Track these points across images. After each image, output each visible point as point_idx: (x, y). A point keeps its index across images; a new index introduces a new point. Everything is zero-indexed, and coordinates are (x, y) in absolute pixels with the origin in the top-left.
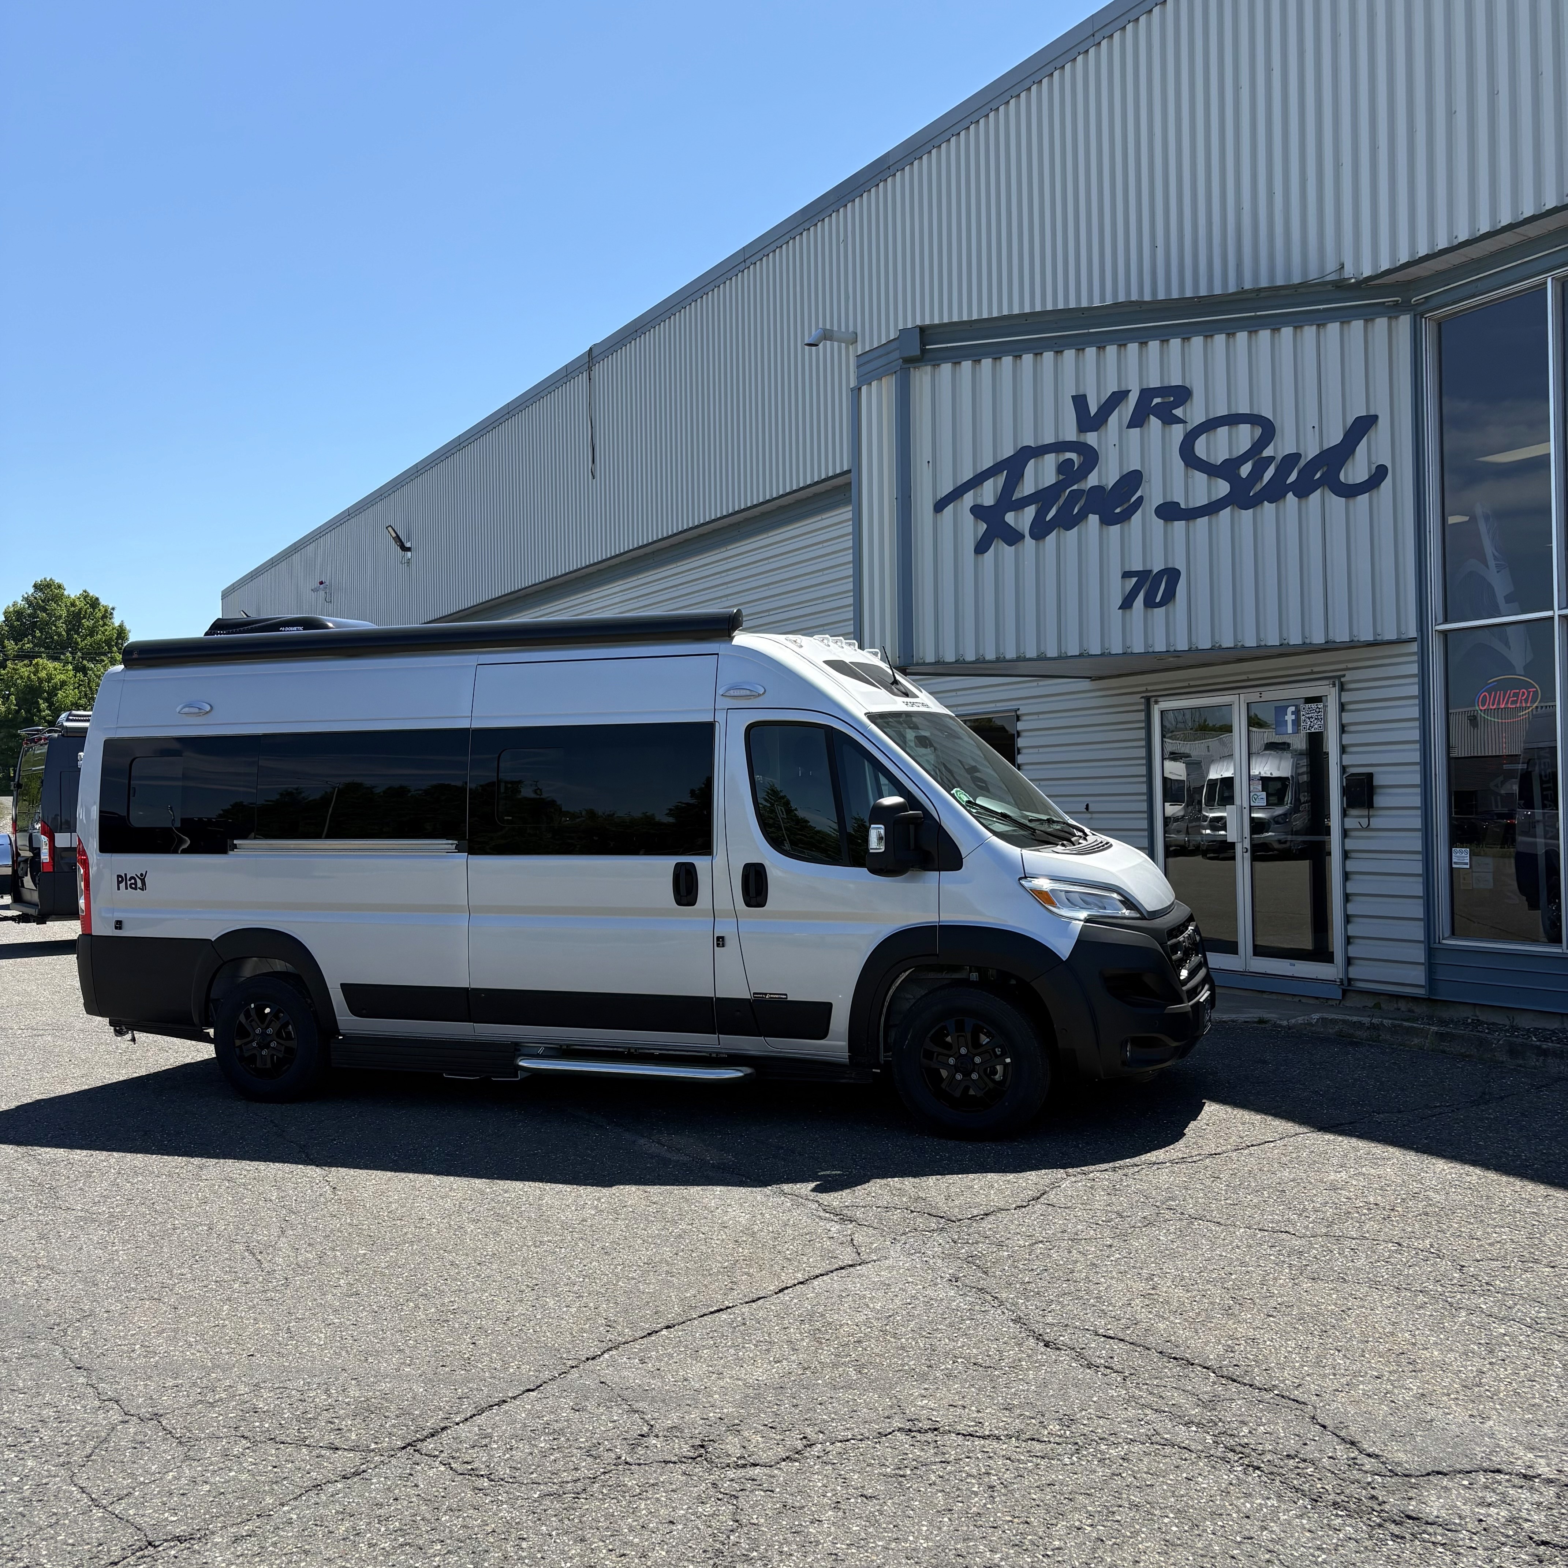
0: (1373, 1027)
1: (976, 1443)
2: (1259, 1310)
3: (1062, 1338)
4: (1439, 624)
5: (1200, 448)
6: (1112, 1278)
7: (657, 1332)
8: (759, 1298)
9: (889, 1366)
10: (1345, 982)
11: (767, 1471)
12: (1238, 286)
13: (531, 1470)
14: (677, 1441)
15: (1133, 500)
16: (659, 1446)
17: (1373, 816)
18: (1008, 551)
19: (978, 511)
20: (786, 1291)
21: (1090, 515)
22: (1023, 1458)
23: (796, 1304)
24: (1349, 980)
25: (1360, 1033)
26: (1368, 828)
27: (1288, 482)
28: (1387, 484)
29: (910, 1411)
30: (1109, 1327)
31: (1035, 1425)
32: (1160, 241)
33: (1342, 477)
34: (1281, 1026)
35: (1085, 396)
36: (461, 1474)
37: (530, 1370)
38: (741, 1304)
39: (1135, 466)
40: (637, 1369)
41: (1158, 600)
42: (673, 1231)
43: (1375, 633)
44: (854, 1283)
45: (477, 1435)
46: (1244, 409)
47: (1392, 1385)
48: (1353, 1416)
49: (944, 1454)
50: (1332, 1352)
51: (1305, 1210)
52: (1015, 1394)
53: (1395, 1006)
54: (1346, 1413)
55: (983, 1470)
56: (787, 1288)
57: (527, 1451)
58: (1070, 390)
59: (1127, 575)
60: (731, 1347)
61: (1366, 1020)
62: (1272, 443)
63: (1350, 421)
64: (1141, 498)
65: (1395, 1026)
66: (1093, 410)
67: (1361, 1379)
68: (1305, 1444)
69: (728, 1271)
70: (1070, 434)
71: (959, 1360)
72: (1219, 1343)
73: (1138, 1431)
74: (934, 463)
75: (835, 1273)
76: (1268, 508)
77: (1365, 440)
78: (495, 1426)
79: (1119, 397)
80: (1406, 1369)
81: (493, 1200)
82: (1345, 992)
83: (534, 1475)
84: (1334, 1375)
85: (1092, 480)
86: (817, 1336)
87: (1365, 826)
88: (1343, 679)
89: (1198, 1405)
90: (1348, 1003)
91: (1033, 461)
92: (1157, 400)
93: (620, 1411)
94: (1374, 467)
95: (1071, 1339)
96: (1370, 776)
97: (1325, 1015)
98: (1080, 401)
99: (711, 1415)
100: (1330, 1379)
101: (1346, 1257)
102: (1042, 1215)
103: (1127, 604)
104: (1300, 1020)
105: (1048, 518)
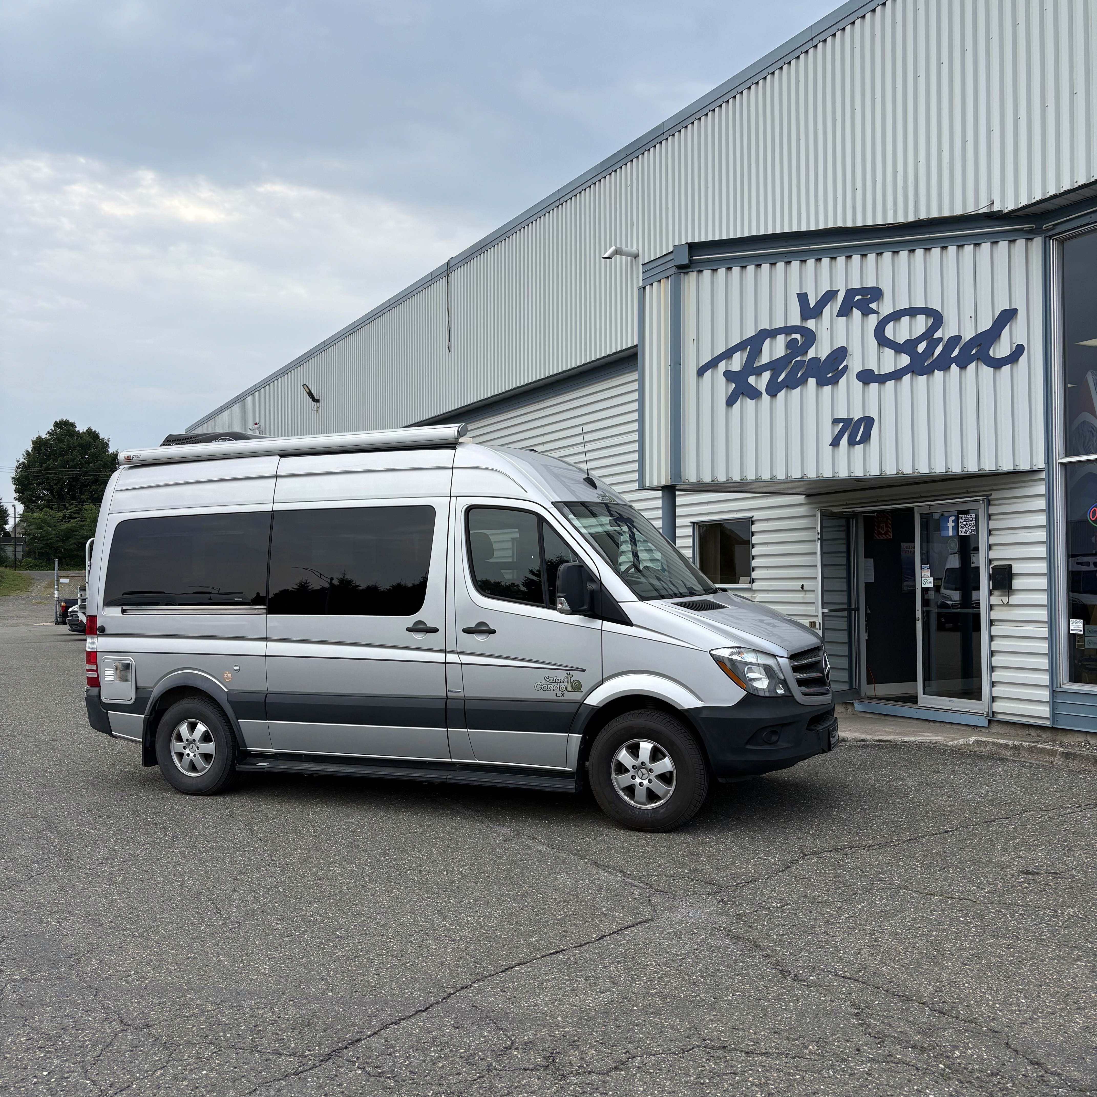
0: (1016, 748)
1: (756, 1059)
2: (957, 960)
3: (811, 978)
4: (1061, 459)
5: (889, 332)
6: (844, 932)
7: (512, 968)
8: (585, 944)
9: (685, 996)
10: (991, 715)
11: (601, 1077)
12: (915, 216)
13: (425, 1074)
14: (532, 1053)
15: (840, 368)
16: (519, 1056)
17: (1012, 595)
18: (750, 404)
19: (729, 375)
20: (605, 939)
21: (810, 379)
22: (792, 1071)
23: (613, 948)
24: (993, 713)
25: (1005, 752)
26: (1008, 605)
27: (952, 356)
28: (1023, 359)
29: (704, 1032)
30: (846, 969)
31: (799, 1045)
32: (859, 185)
33: (991, 353)
34: (946, 745)
35: (806, 294)
36: (373, 1076)
37: (420, 996)
38: (572, 948)
39: (842, 344)
40: (499, 996)
41: (858, 439)
42: (518, 892)
43: (1014, 465)
44: (654, 933)
45: (384, 1045)
46: (921, 304)
47: (1064, 1019)
48: (1037, 1043)
49: (731, 1066)
50: (1015, 993)
51: (981, 883)
52: (781, 1021)
53: (1027, 732)
54: (1032, 1041)
55: (763, 1081)
56: (605, 936)
57: (421, 1058)
58: (795, 290)
59: (836, 421)
60: (567, 980)
61: (1010, 742)
62: (941, 329)
63: (997, 314)
64: (846, 367)
65: (1031, 747)
66: (812, 304)
67: (1040, 1015)
68: (1004, 1065)
69: (561, 923)
70: (795, 320)
71: (737, 994)
72: (930, 985)
73: (876, 1052)
74: (697, 340)
75: (639, 926)
76: (938, 374)
77: (1008, 327)
78: (396, 1039)
79: (830, 295)
80: (1073, 1007)
81: (386, 866)
82: (990, 721)
83: (428, 1078)
84: (1019, 1011)
85: (811, 353)
86: (631, 973)
87: (1006, 602)
88: (990, 498)
89: (919, 1033)
90: (993, 730)
91: (769, 339)
92: (858, 297)
93: (489, 1029)
94: (1014, 346)
95: (818, 979)
96: (1010, 567)
97: (979, 738)
98: (803, 298)
99: (557, 1033)
100: (1017, 1014)
101: (1016, 920)
102: (788, 884)
103: (835, 443)
104: (961, 741)
105: (779, 381)
